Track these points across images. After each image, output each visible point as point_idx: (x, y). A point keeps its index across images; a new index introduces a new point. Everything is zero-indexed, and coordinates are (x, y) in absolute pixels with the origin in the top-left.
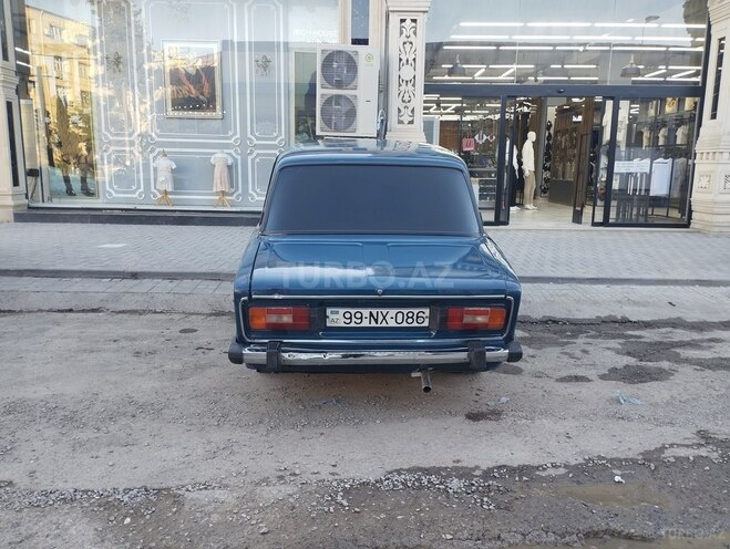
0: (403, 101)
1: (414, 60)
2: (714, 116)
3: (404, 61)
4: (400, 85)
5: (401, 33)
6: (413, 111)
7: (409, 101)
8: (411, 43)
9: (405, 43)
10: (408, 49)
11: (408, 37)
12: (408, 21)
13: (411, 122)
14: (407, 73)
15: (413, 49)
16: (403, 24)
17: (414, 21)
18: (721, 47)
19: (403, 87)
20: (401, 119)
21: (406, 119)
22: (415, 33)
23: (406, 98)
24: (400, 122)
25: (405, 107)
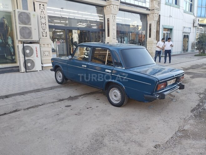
0: (43, 30)
1: (45, 17)
2: (108, 36)
3: (42, 17)
4: (41, 25)
5: (40, 8)
6: (46, 33)
8: (43, 12)
9: (41, 12)
10: (42, 14)
11: (42, 10)
12: (42, 5)
13: (46, 36)
14: (43, 21)
15: (44, 14)
16: (40, 6)
17: (43, 5)
18: (108, 21)
19: (42, 25)
20: (43, 35)
21: (45, 35)
22: (44, 9)
23: (44, 29)
24: (43, 36)
25: (44, 31)
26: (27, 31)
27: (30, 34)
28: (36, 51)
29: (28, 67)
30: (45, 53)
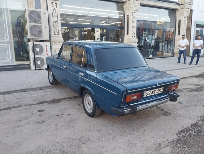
0: (55, 28)
1: (57, 15)
2: (128, 34)
3: (54, 15)
4: (53, 23)
5: (52, 7)
6: (58, 31)
7: (57, 28)
8: (55, 10)
9: (54, 10)
10: (55, 12)
11: (55, 8)
12: (54, 3)
13: (58, 34)
14: (55, 19)
15: (56, 12)
16: (53, 4)
17: (56, 3)
18: (128, 18)
19: (55, 24)
20: (55, 33)
21: (56, 33)
22: (56, 7)
23: (56, 27)
24: (55, 34)
25: (56, 30)
26: (38, 30)
27: (40, 32)
28: (47, 49)
29: (38, 65)
30: (56, 51)
